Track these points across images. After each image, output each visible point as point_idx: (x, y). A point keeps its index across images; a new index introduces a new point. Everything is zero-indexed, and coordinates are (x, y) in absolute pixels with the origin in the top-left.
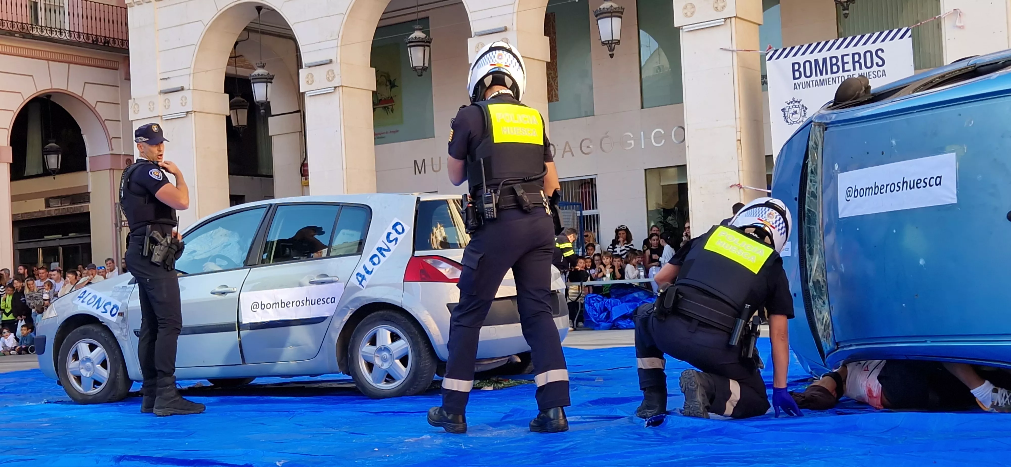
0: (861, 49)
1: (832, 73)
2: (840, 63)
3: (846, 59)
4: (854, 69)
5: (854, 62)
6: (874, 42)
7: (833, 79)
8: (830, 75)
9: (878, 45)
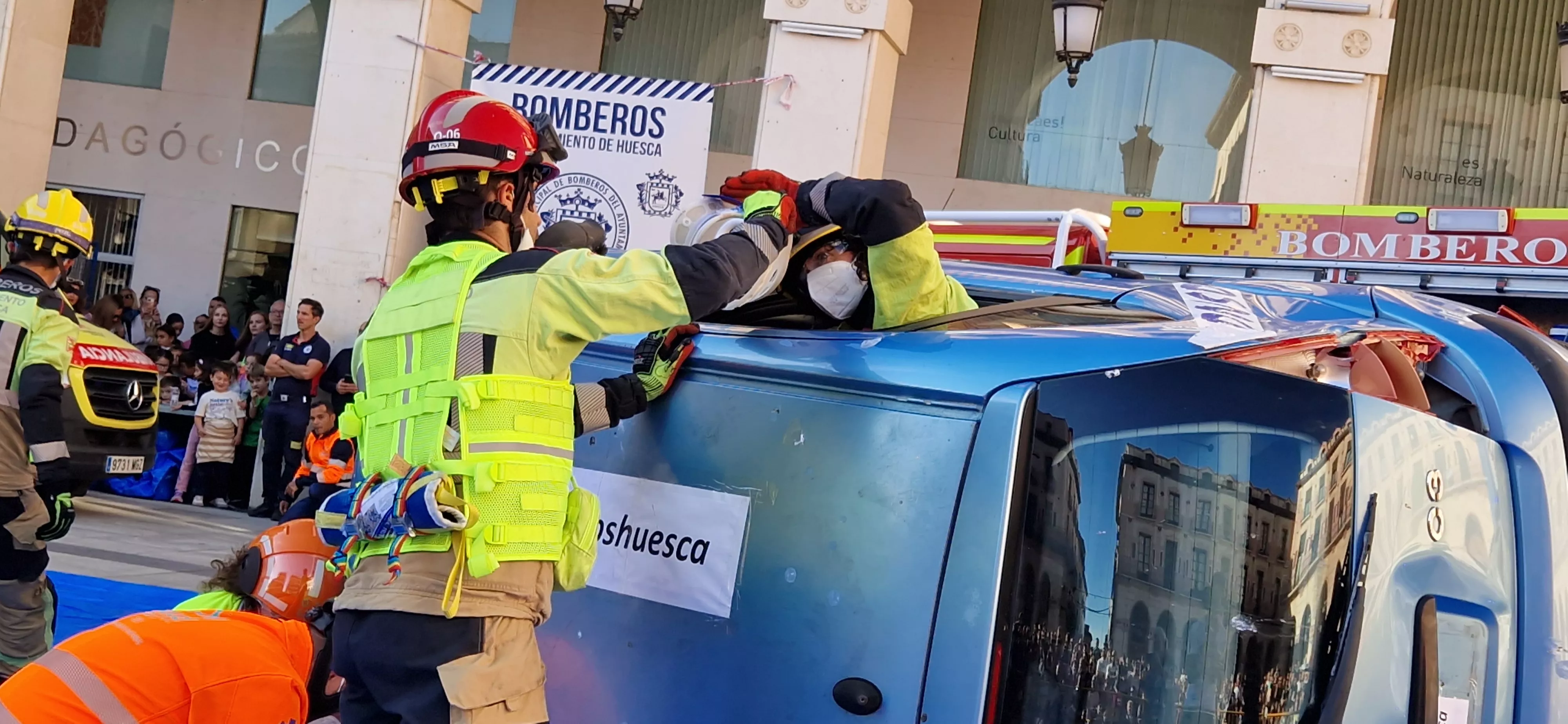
0: (630, 100)
1: (577, 127)
2: (592, 115)
3: (603, 110)
4: (613, 130)
5: (615, 119)
6: (653, 94)
7: (576, 137)
8: (572, 131)
9: (659, 101)
